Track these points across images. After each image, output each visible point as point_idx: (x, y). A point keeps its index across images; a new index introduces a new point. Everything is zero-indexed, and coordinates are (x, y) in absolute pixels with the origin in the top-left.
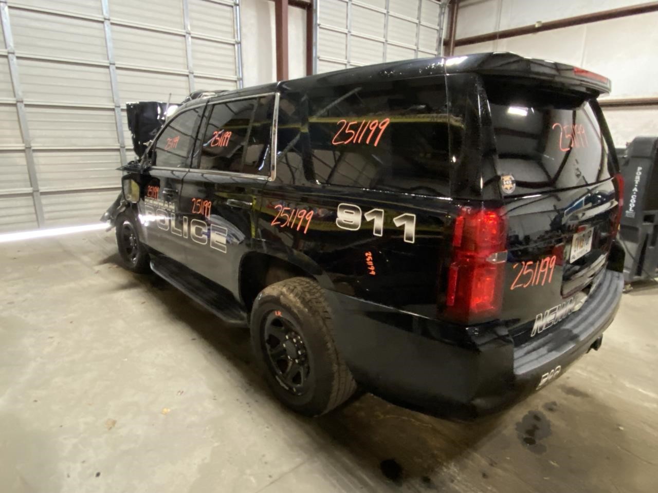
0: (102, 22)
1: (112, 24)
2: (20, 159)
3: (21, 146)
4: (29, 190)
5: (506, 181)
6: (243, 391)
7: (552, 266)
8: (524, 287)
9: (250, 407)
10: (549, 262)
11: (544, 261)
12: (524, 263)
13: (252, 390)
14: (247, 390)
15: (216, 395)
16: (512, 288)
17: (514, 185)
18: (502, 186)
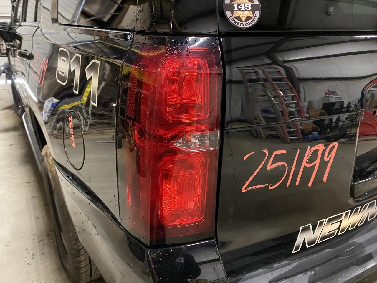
5: (238, 5)
6: (36, 241)
7: (330, 159)
8: (270, 188)
9: (33, 258)
10: (324, 151)
11: (313, 150)
12: (266, 152)
13: (47, 241)
14: (41, 240)
15: (11, 241)
16: (243, 190)
17: (258, 13)
18: (228, 13)
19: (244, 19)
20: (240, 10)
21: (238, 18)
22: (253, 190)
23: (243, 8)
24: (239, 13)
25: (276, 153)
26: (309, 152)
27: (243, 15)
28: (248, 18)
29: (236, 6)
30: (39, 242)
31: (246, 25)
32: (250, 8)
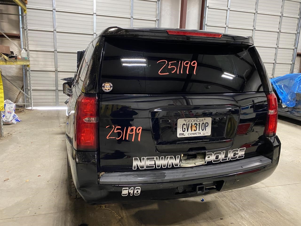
0: (93, 15)
1: (97, 15)
2: (53, 75)
3: (54, 69)
4: (54, 88)
5: (106, 86)
6: (61, 182)
7: (139, 132)
8: (117, 139)
9: (57, 188)
10: (136, 129)
11: (131, 128)
12: (114, 126)
13: (65, 182)
14: (63, 182)
15: (50, 180)
16: (107, 138)
17: (112, 88)
18: (103, 88)
19: (107, 90)
20: (106, 87)
21: (106, 89)
22: (111, 138)
23: (107, 87)
24: (106, 88)
25: (117, 127)
26: (130, 129)
27: (107, 89)
28: (109, 89)
29: (105, 86)
30: (62, 182)
31: (108, 91)
32: (110, 87)
